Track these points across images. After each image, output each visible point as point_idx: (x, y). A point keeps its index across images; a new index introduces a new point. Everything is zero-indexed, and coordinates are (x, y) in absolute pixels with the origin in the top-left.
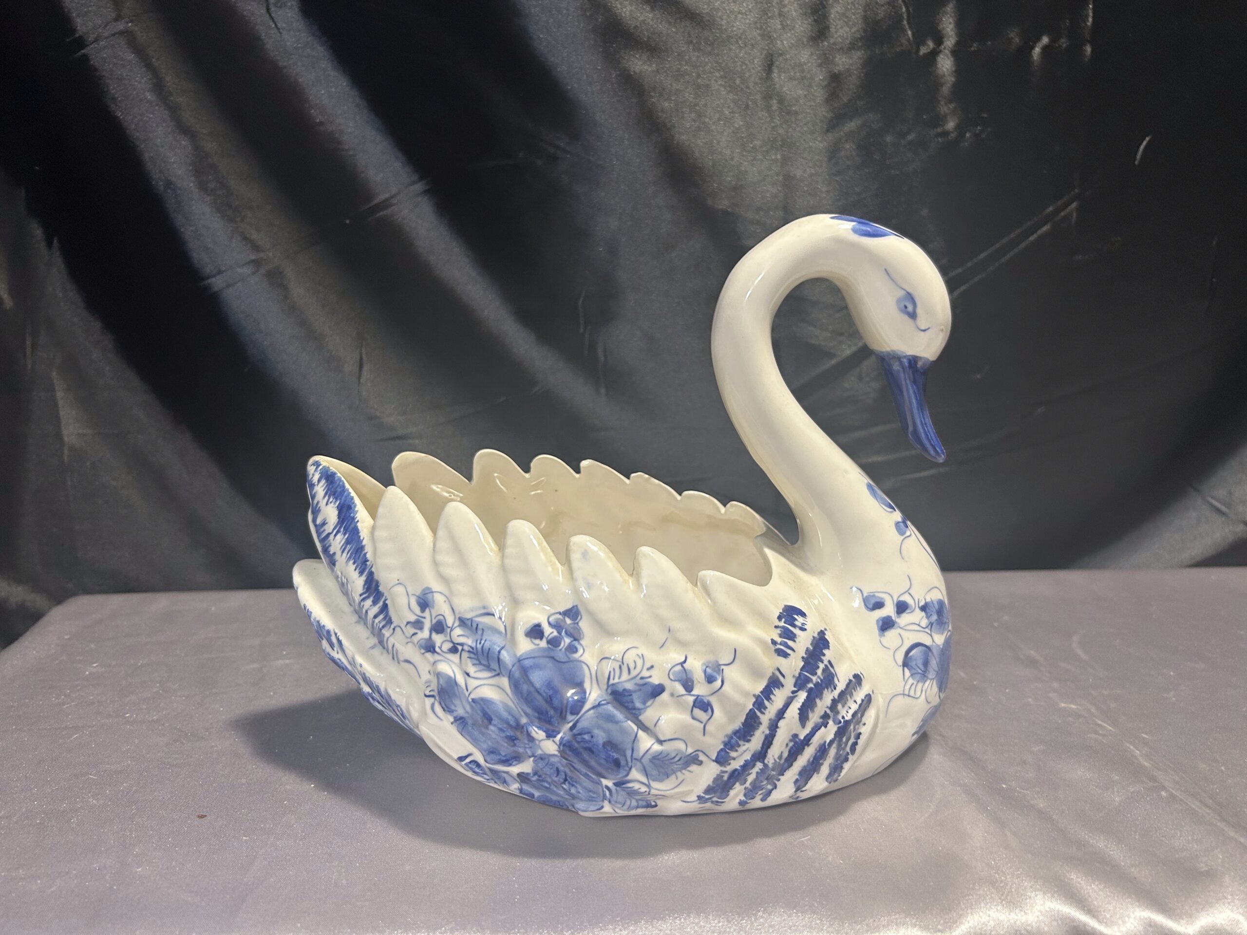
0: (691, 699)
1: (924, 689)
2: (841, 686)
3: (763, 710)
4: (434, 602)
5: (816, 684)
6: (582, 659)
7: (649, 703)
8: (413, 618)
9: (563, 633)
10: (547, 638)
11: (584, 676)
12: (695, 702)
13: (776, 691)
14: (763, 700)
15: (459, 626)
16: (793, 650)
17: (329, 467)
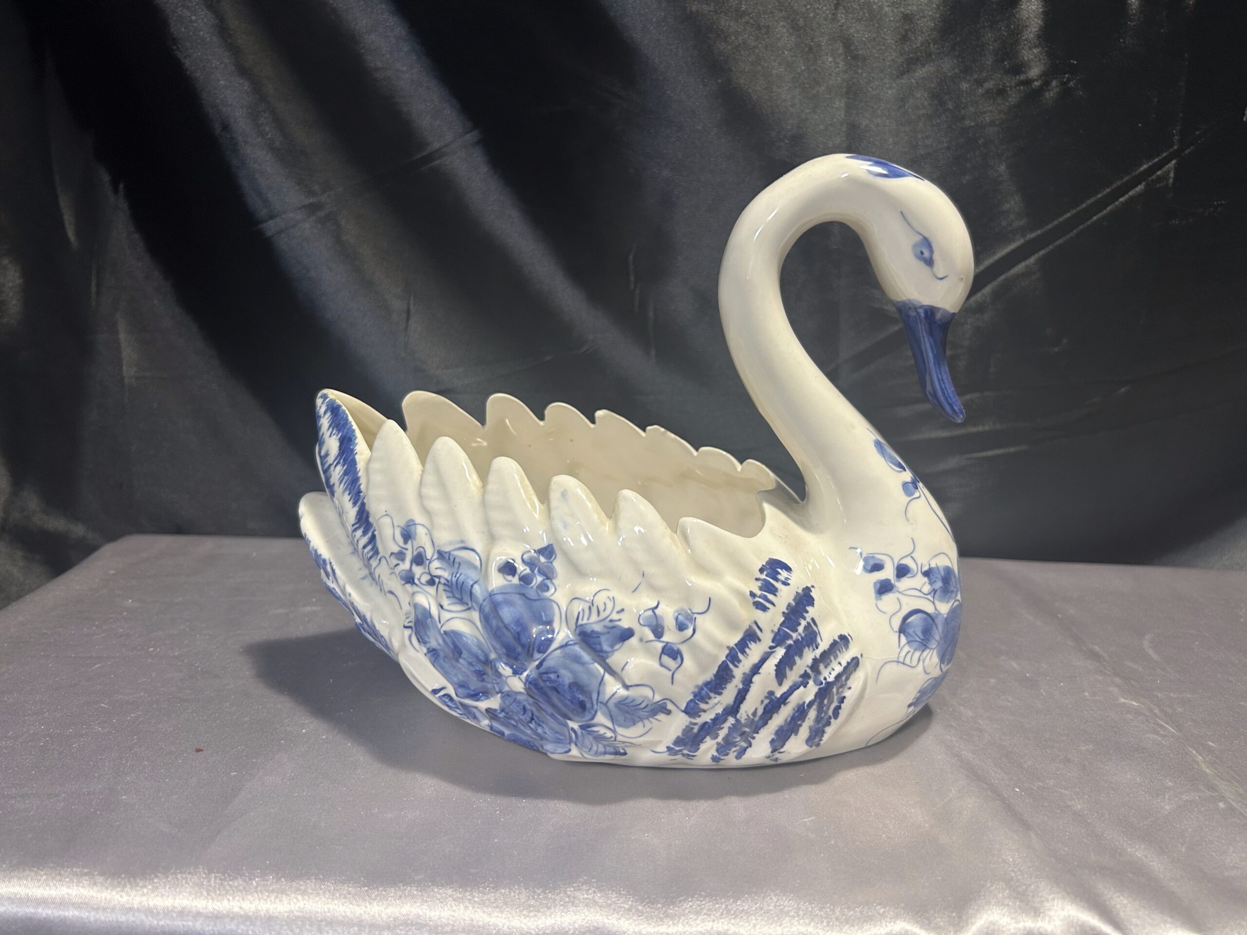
0: (659, 646)
1: (921, 658)
2: (824, 645)
3: (736, 663)
4: (416, 534)
5: (797, 641)
6: (552, 598)
7: (617, 647)
8: (396, 549)
9: (536, 571)
10: (519, 576)
11: (553, 615)
12: (663, 649)
13: (752, 645)
14: (737, 653)
15: (438, 559)
16: (773, 604)
17: (335, 400)
